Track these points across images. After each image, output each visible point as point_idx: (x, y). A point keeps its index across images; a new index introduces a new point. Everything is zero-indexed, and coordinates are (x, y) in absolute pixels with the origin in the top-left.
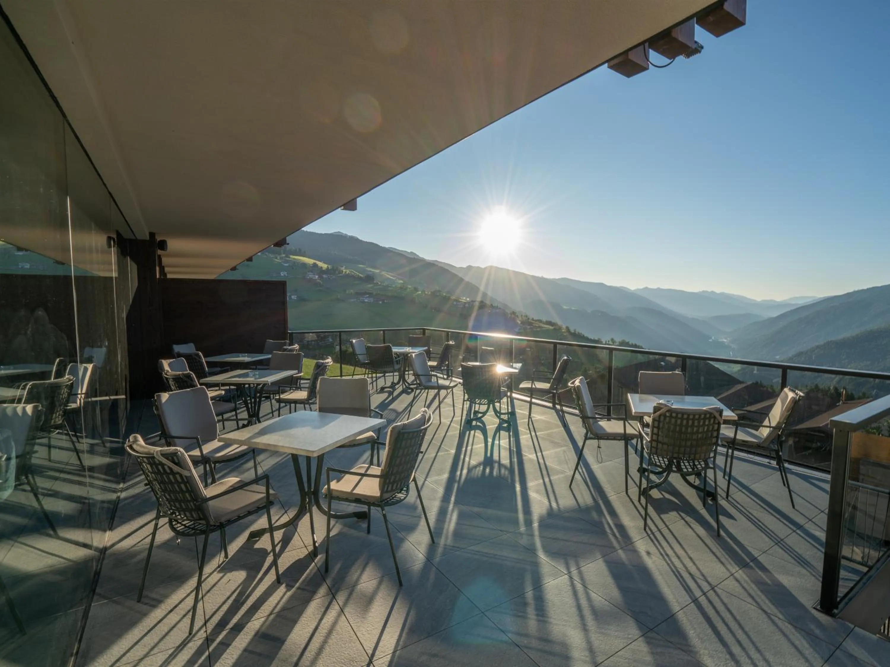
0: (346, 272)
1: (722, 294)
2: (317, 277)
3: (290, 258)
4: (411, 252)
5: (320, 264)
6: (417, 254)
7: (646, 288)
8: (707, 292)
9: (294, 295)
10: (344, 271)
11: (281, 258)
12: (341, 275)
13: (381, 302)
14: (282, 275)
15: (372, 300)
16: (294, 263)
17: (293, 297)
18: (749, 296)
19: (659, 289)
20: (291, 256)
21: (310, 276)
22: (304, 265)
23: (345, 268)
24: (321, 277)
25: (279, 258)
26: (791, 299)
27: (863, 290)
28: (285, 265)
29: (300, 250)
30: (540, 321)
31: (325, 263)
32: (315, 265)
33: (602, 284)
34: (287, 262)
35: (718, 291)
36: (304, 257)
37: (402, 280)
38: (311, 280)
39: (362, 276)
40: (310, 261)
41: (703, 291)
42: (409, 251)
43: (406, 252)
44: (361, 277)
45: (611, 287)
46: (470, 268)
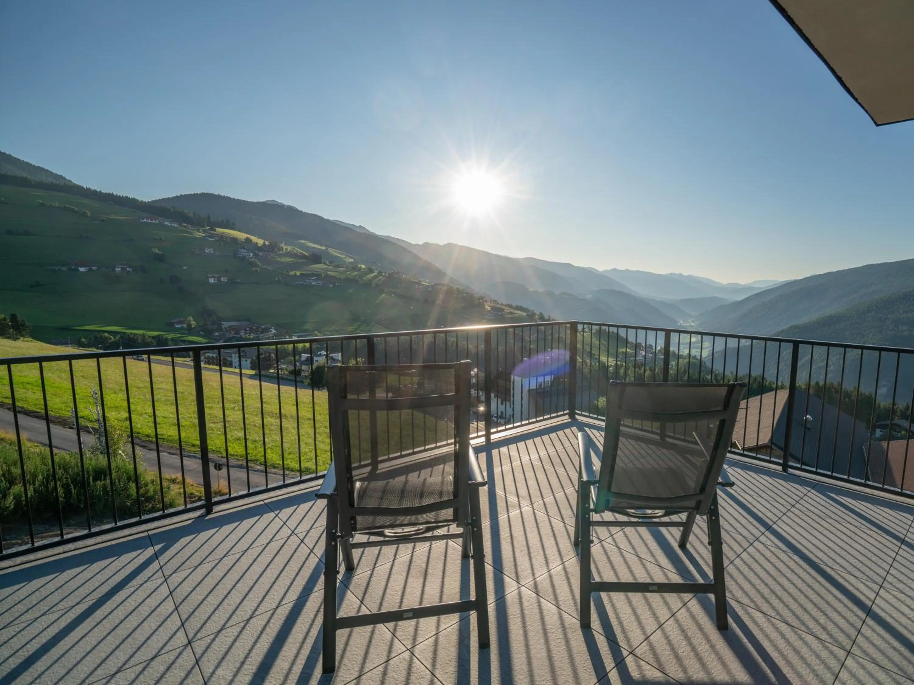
0: (286, 249)
1: (690, 277)
2: (251, 255)
3: (215, 230)
4: (360, 226)
5: (254, 239)
6: (367, 228)
7: (615, 270)
8: (675, 274)
9: (224, 276)
10: (284, 247)
11: (205, 231)
12: (281, 252)
13: (331, 286)
14: (207, 252)
15: (320, 283)
16: (222, 236)
17: (222, 279)
18: (714, 279)
19: (627, 271)
20: (217, 229)
21: (243, 252)
22: (235, 240)
23: (285, 244)
24: (256, 255)
25: (201, 230)
26: (754, 282)
27: (820, 275)
28: (210, 239)
29: (228, 222)
30: (510, 306)
31: (260, 237)
32: (248, 240)
33: (569, 264)
34: (212, 236)
35: (685, 274)
36: (232, 229)
37: (352, 258)
38: (243, 259)
39: (307, 254)
40: (241, 236)
41: (671, 274)
42: (358, 225)
43: (353, 225)
44: (305, 255)
45: (578, 268)
46: (426, 245)
